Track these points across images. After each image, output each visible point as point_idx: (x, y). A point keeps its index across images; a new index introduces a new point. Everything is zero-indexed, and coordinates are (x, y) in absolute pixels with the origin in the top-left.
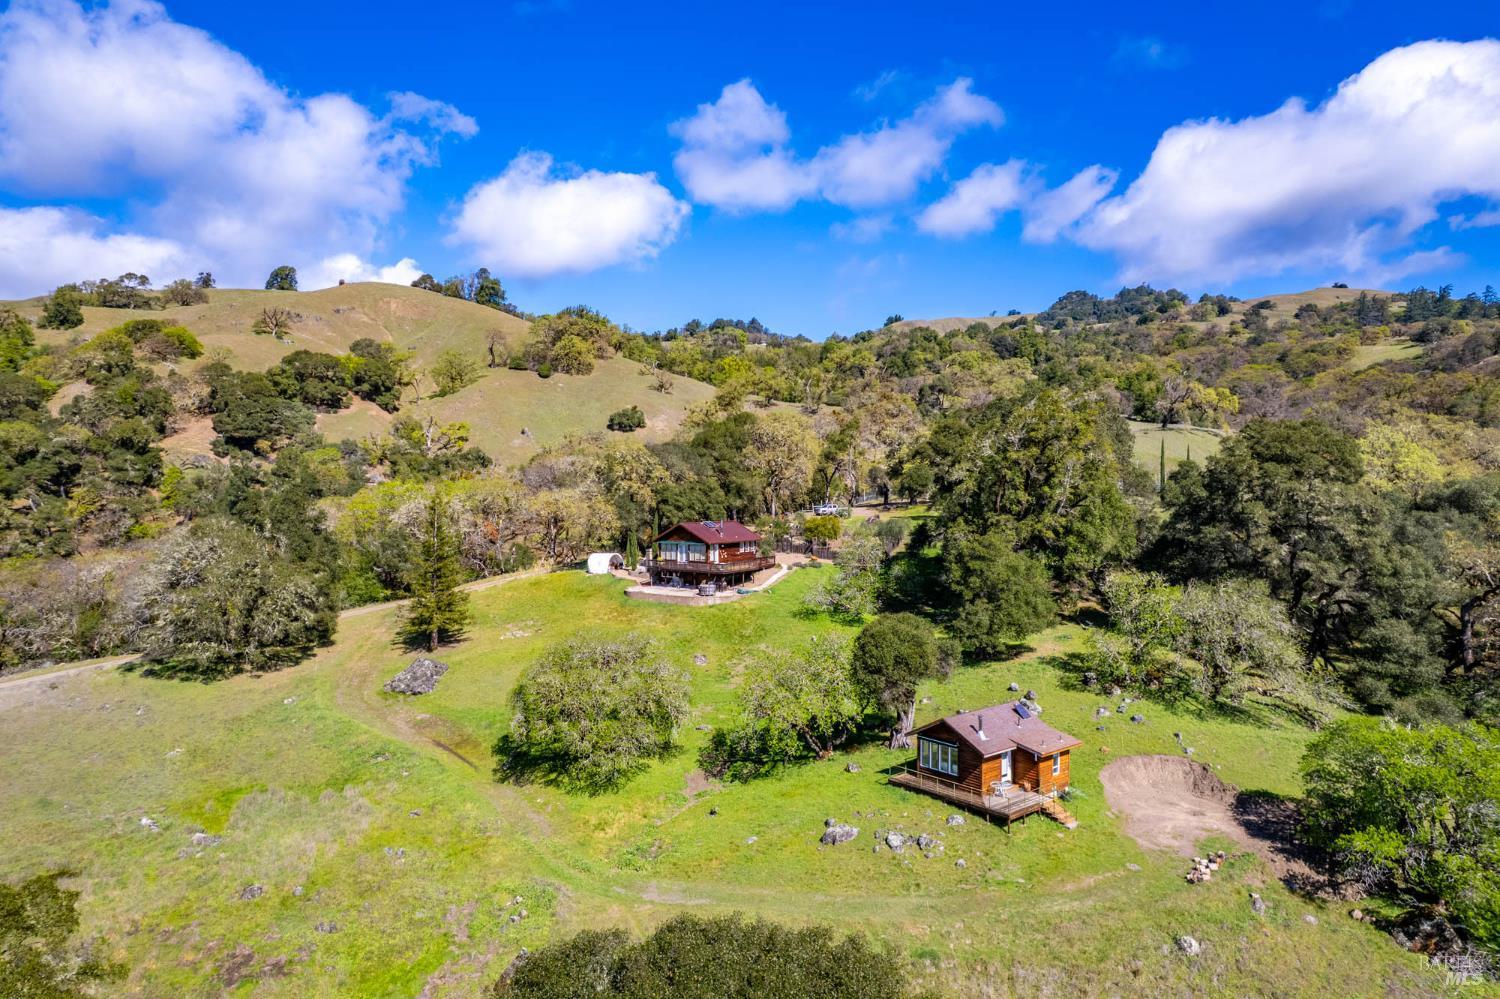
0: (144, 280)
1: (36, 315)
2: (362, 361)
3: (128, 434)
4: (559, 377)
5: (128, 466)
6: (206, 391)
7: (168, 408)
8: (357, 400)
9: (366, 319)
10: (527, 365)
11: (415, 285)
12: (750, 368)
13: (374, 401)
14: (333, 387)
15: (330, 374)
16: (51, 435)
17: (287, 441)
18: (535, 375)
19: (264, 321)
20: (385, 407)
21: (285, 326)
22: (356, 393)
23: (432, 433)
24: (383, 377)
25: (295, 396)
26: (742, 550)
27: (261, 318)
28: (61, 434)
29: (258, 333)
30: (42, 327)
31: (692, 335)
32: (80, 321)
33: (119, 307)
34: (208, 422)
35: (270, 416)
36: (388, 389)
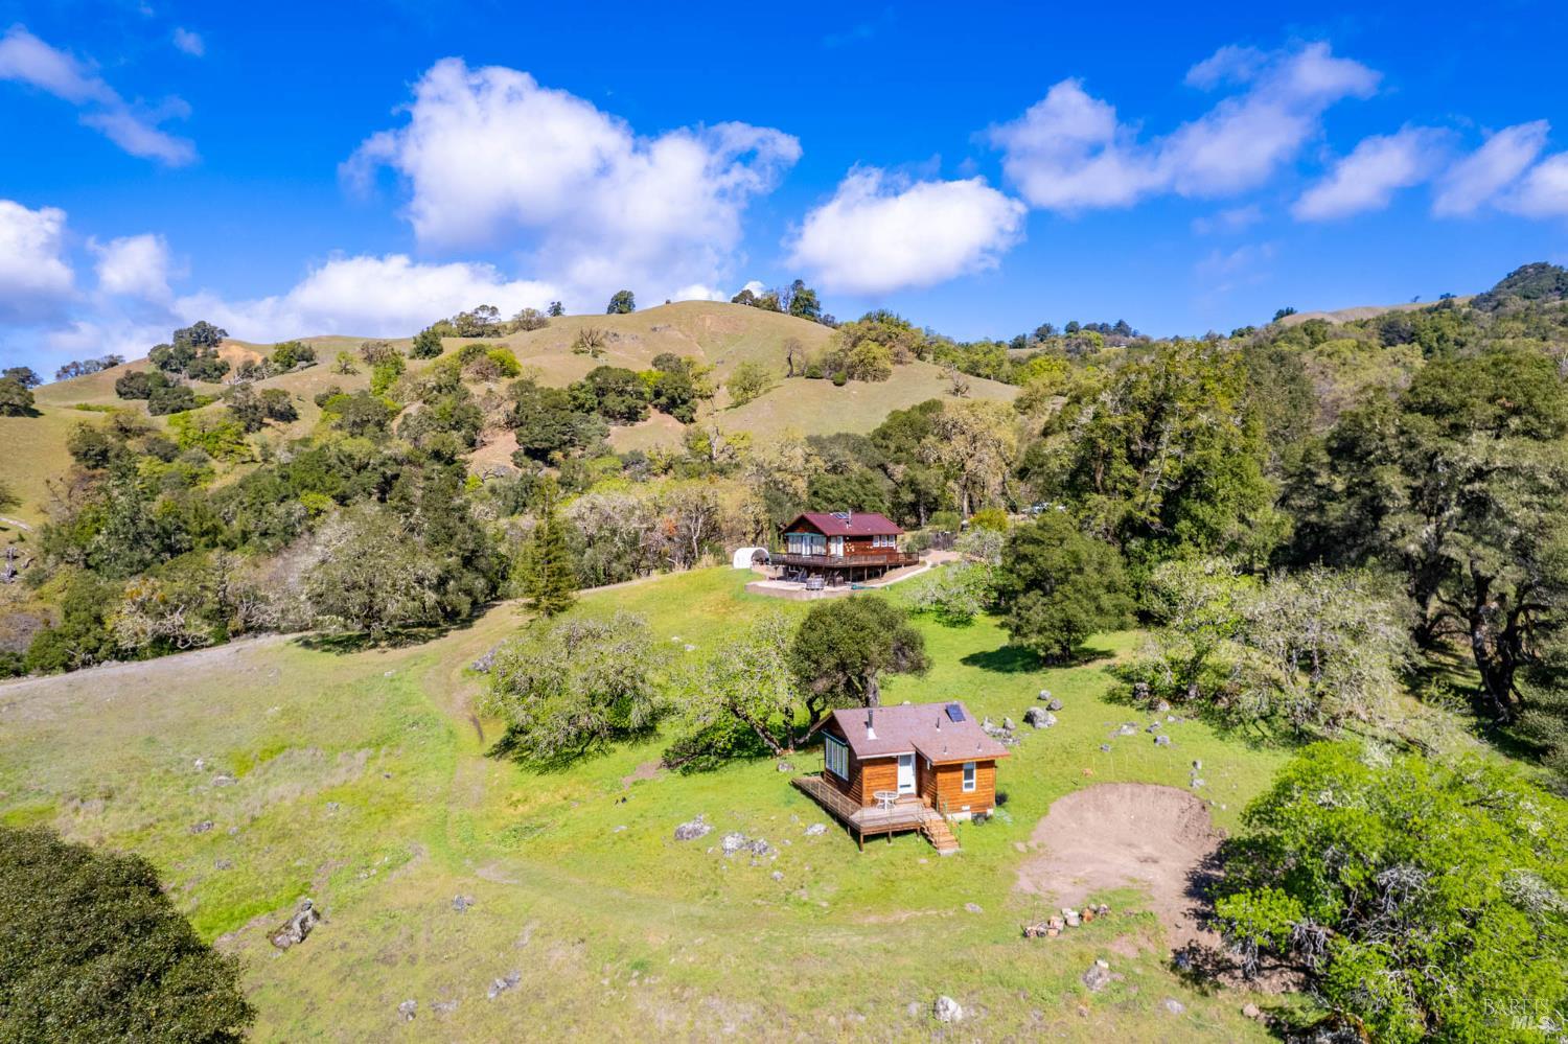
0: (494, 310)
1: (409, 348)
2: (662, 374)
3: (439, 446)
4: (854, 386)
5: (434, 475)
6: (512, 406)
7: (478, 423)
8: (655, 414)
9: (680, 336)
10: (823, 373)
11: (735, 301)
12: (1064, 369)
13: (671, 413)
14: (630, 401)
15: (629, 388)
16: (381, 448)
17: (580, 452)
18: (829, 383)
19: (582, 342)
20: (682, 419)
21: (603, 346)
22: (656, 406)
23: (718, 444)
24: (680, 390)
25: (592, 409)
26: (876, 545)
27: (579, 338)
28: (388, 448)
29: (577, 353)
30: (412, 357)
31: (1042, 340)
32: (441, 351)
33: (473, 336)
34: (512, 436)
35: (564, 429)
36: (684, 402)
